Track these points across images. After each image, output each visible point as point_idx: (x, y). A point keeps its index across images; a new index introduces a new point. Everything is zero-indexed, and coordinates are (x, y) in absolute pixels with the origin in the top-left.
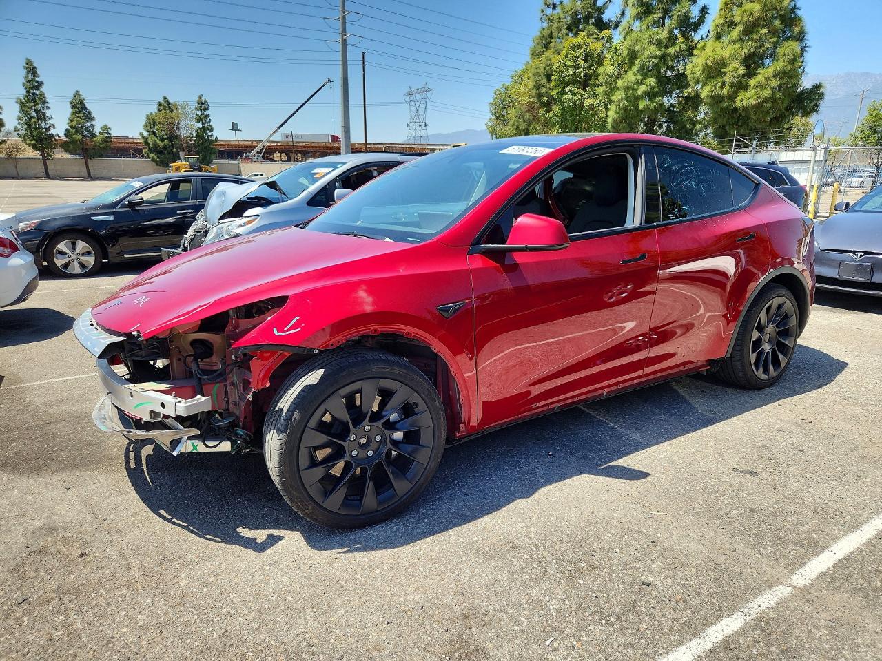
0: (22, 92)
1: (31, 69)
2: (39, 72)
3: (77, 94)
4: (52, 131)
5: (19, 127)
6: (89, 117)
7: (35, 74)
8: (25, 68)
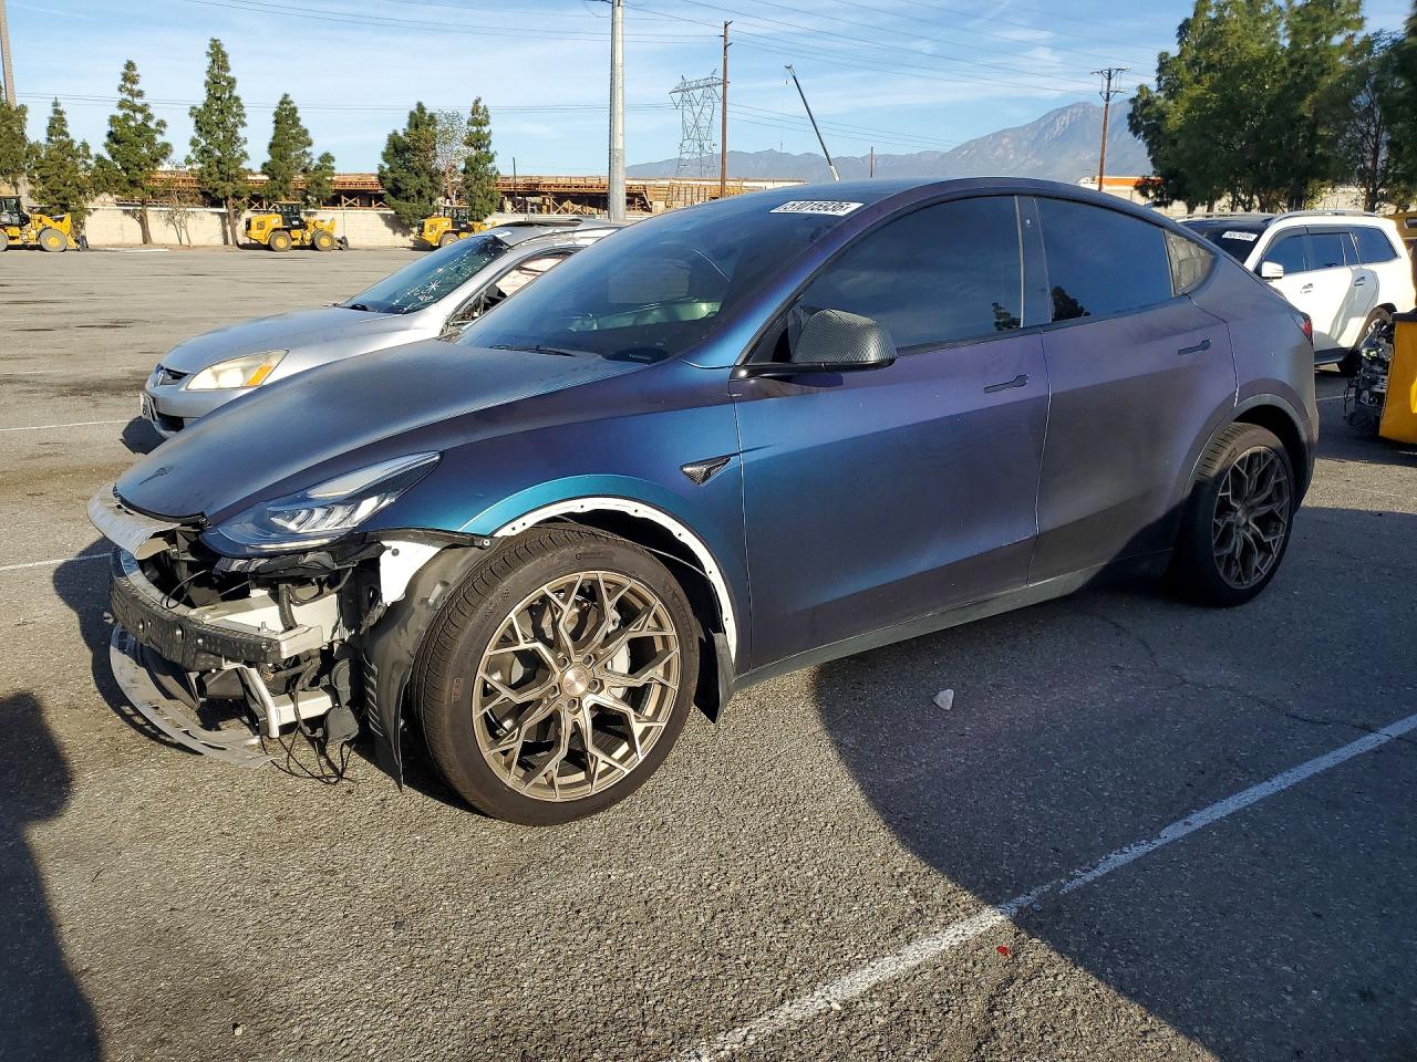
0: (200, 97)
1: (218, 56)
2: (231, 61)
3: (285, 101)
4: (245, 165)
5: (193, 157)
6: (303, 139)
7: (224, 67)
8: (208, 54)
